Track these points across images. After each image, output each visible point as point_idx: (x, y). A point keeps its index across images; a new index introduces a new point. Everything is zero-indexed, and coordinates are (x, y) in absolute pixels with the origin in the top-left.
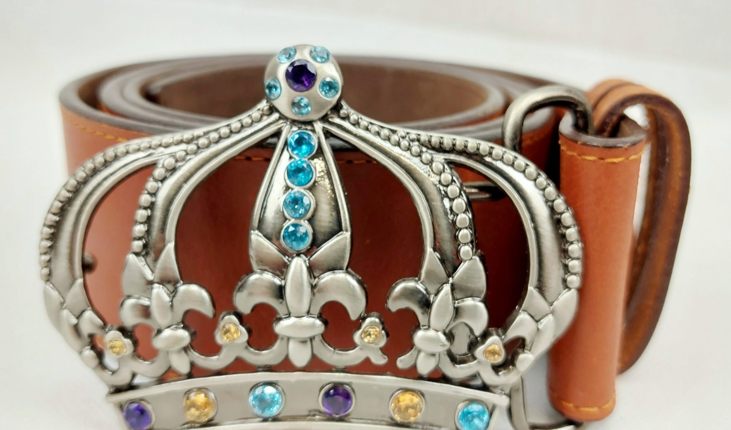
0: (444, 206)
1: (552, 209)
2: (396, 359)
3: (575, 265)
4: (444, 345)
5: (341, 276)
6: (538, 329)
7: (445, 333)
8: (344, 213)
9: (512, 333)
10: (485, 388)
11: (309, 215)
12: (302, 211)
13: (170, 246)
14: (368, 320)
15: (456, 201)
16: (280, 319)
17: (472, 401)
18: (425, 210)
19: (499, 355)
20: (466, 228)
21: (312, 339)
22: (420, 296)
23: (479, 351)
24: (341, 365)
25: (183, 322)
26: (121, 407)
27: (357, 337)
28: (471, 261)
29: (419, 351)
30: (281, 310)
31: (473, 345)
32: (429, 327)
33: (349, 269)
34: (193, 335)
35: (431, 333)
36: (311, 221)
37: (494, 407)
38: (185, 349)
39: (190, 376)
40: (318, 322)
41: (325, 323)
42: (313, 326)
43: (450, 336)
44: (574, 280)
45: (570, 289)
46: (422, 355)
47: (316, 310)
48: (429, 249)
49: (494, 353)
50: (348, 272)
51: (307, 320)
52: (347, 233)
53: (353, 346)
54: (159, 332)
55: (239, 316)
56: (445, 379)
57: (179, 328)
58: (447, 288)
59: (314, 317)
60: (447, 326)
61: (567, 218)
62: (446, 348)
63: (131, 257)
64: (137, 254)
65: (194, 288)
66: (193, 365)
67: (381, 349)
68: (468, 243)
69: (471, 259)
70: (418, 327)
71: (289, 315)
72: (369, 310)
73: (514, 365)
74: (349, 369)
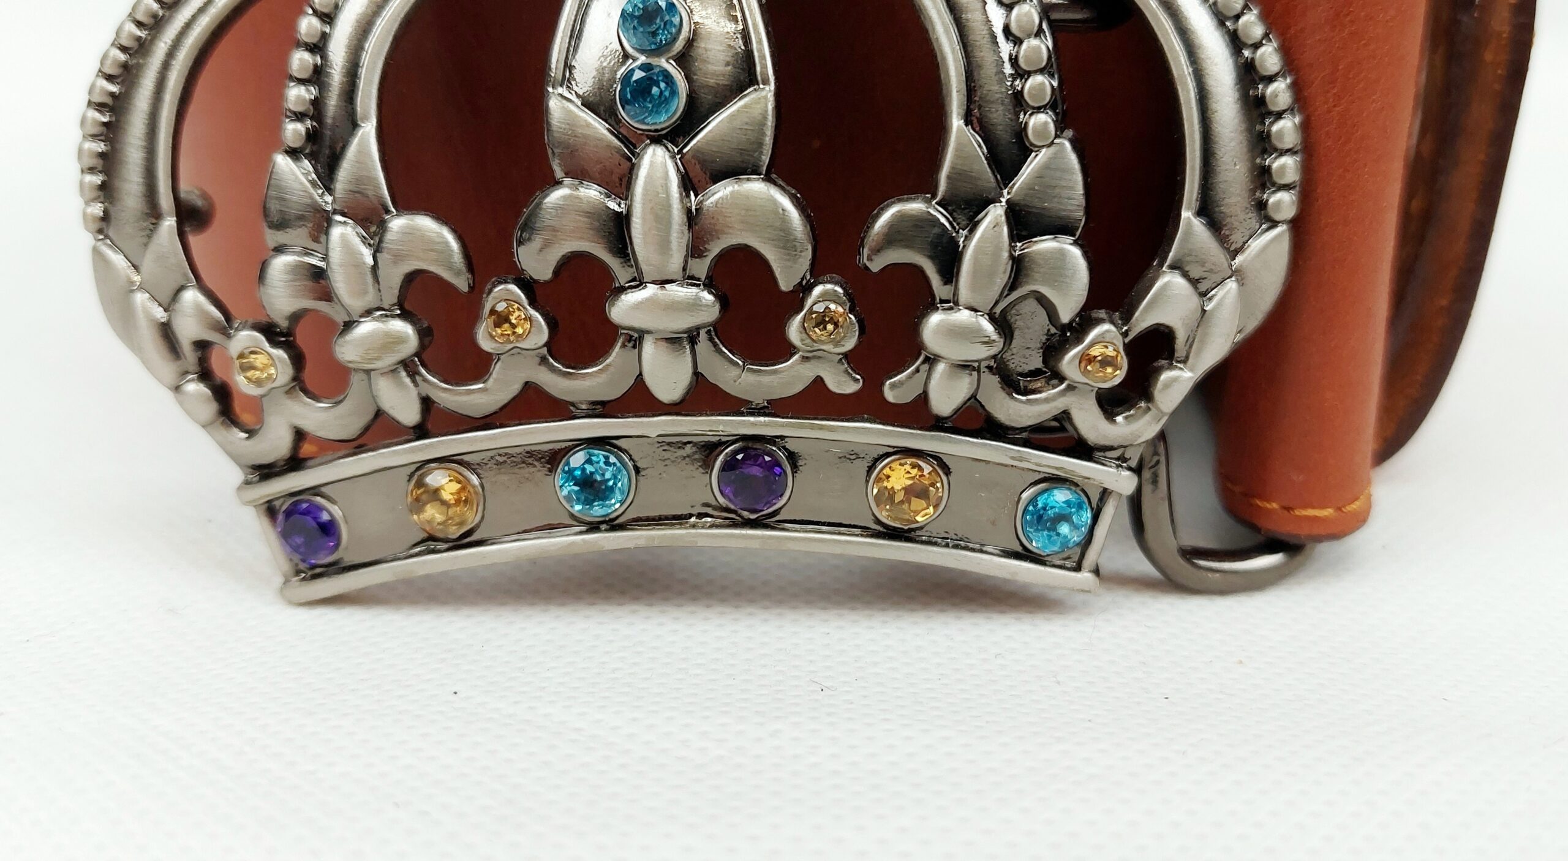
0: (988, 21)
1: (1236, 42)
2: (883, 384)
3: (1286, 167)
4: (989, 343)
5: (756, 187)
6: (1204, 311)
7: (992, 319)
8: (760, 42)
9: (1144, 318)
10: (1083, 450)
11: (679, 45)
12: (662, 37)
13: (368, 130)
14: (818, 290)
15: (1015, 11)
16: (622, 290)
17: (1056, 480)
18: (947, 32)
19: (1116, 367)
20: (1041, 71)
21: (692, 336)
22: (936, 230)
23: (1069, 362)
24: (759, 399)
25: (400, 304)
26: (270, 510)
27: (794, 330)
28: (1052, 149)
29: (932, 360)
30: (622, 274)
31: (1053, 350)
32: (956, 303)
33: (774, 176)
34: (424, 334)
35: (963, 316)
36: (684, 60)
37: (1105, 493)
38: (406, 365)
39: (421, 431)
40: (707, 297)
41: (723, 300)
42: (694, 305)
43: (1003, 324)
44: (1283, 202)
45: (1274, 224)
46: (941, 367)
47: (701, 268)
48: (956, 123)
49: (1106, 362)
50: (768, 179)
51: (679, 292)
52: (767, 88)
53: (786, 350)
54: (349, 325)
55: (528, 285)
56: (994, 430)
57: (393, 316)
58: (996, 213)
59: (698, 286)
60: (997, 303)
61: (1269, 57)
62: (994, 351)
63: (282, 161)
64: (293, 153)
65: (426, 223)
66: (427, 403)
67: (846, 356)
68: (1045, 106)
69: (1052, 143)
70: (931, 304)
71: (639, 282)
72: (818, 271)
73: (1148, 397)
74: (775, 408)
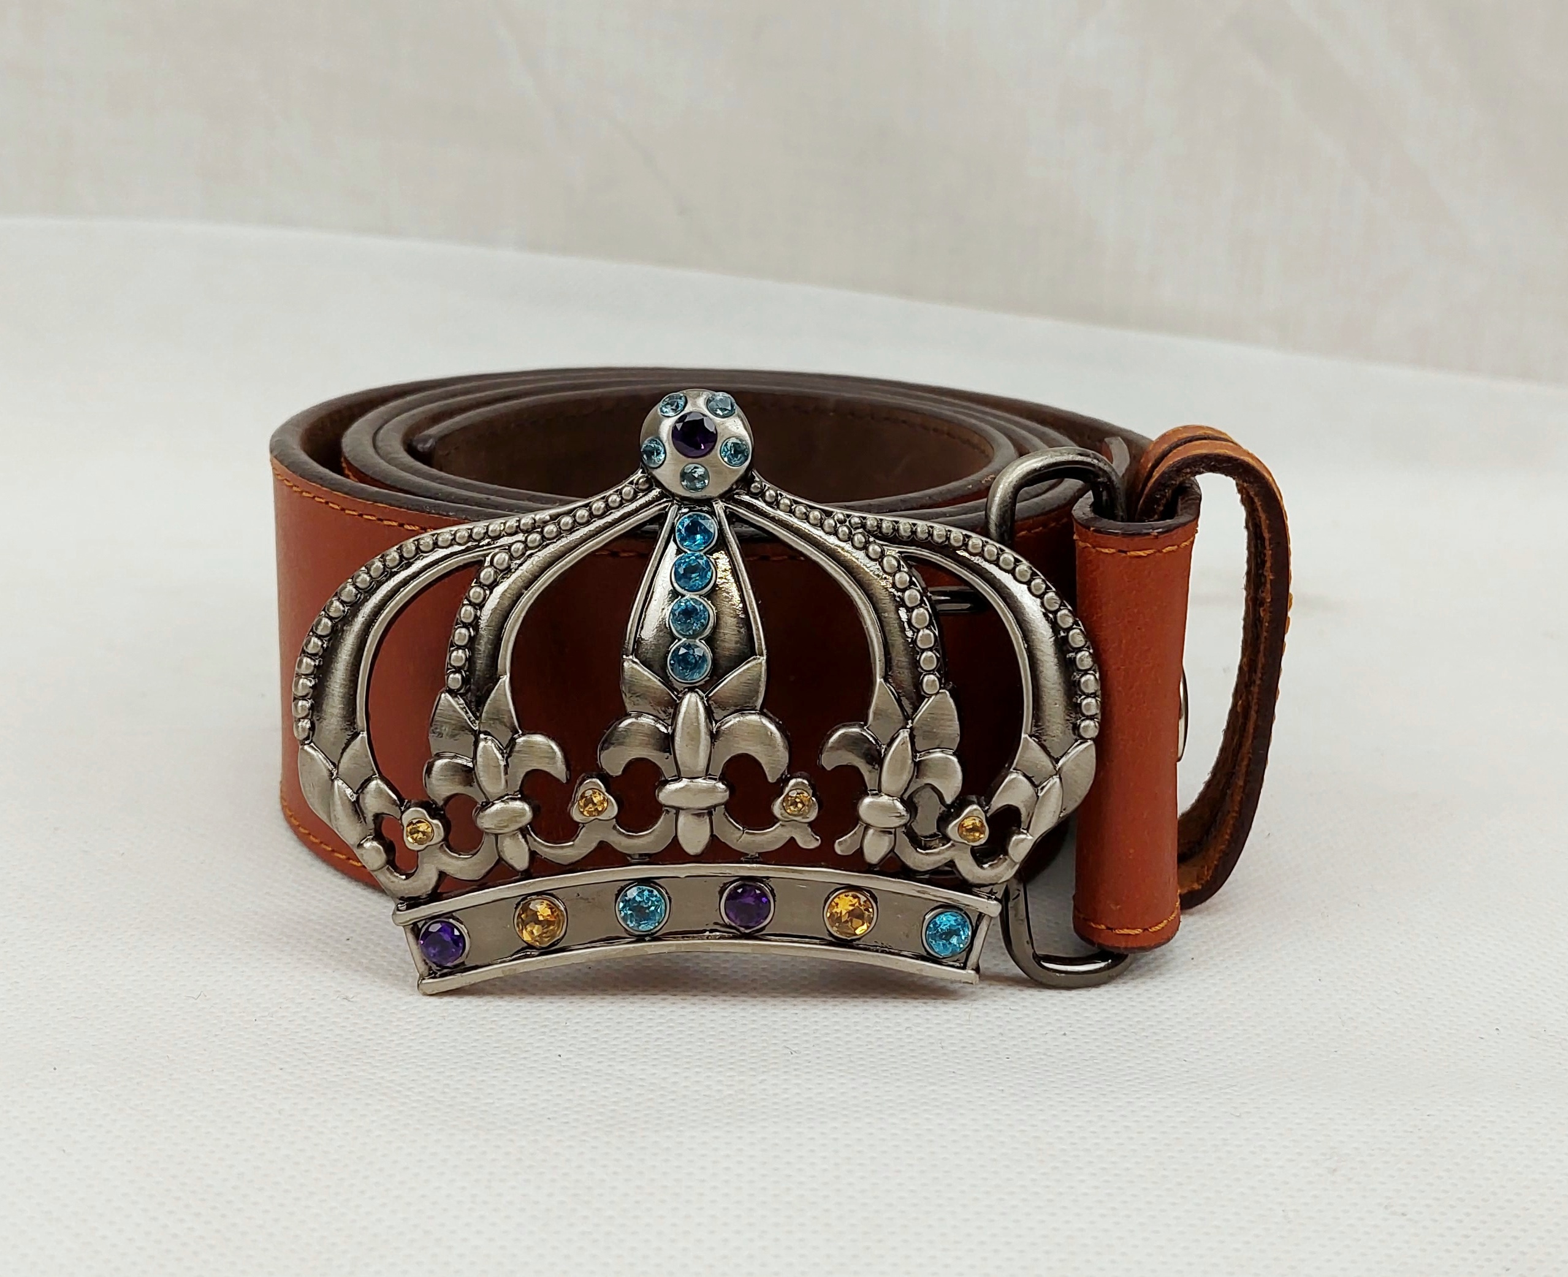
0: (900, 618)
1: (1055, 626)
2: (834, 842)
3: (1090, 705)
4: (901, 816)
5: (754, 718)
6: (1038, 796)
7: (902, 801)
8: (758, 629)
9: (999, 801)
10: (966, 887)
11: (707, 632)
12: (696, 626)
13: (506, 679)
14: (792, 782)
15: (915, 612)
16: (666, 782)
17: (947, 907)
18: (873, 624)
19: (982, 833)
20: (931, 649)
21: (710, 811)
22: (866, 746)
23: (952, 829)
24: (753, 852)
25: (521, 791)
26: (415, 929)
27: (777, 808)
28: (938, 696)
29: (868, 827)
30: (668, 771)
31: (944, 820)
32: (880, 791)
33: (765, 710)
34: (535, 810)
35: (884, 799)
36: (710, 641)
37: (981, 916)
38: (523, 831)
39: (527, 875)
40: (721, 785)
41: (730, 786)
42: (714, 789)
43: (910, 804)
44: (1090, 728)
45: (1085, 740)
46: (871, 831)
47: (717, 769)
48: (879, 680)
49: (974, 829)
50: (762, 713)
51: (702, 782)
52: (762, 658)
53: (772, 820)
54: (488, 804)
55: (605, 778)
56: (906, 873)
57: (515, 799)
58: (904, 734)
59: (715, 779)
60: (906, 790)
61: (1077, 638)
62: (903, 822)
63: (445, 697)
64: (453, 693)
65: (539, 738)
66: (533, 854)
67: (810, 824)
68: (933, 670)
69: (938, 693)
70: (865, 793)
71: (678, 778)
72: (793, 769)
73: (1006, 853)
74: (765, 858)
